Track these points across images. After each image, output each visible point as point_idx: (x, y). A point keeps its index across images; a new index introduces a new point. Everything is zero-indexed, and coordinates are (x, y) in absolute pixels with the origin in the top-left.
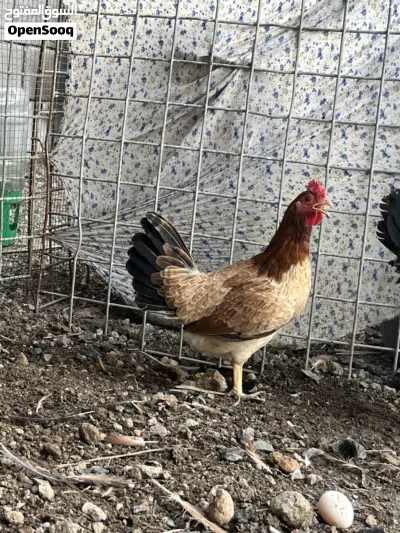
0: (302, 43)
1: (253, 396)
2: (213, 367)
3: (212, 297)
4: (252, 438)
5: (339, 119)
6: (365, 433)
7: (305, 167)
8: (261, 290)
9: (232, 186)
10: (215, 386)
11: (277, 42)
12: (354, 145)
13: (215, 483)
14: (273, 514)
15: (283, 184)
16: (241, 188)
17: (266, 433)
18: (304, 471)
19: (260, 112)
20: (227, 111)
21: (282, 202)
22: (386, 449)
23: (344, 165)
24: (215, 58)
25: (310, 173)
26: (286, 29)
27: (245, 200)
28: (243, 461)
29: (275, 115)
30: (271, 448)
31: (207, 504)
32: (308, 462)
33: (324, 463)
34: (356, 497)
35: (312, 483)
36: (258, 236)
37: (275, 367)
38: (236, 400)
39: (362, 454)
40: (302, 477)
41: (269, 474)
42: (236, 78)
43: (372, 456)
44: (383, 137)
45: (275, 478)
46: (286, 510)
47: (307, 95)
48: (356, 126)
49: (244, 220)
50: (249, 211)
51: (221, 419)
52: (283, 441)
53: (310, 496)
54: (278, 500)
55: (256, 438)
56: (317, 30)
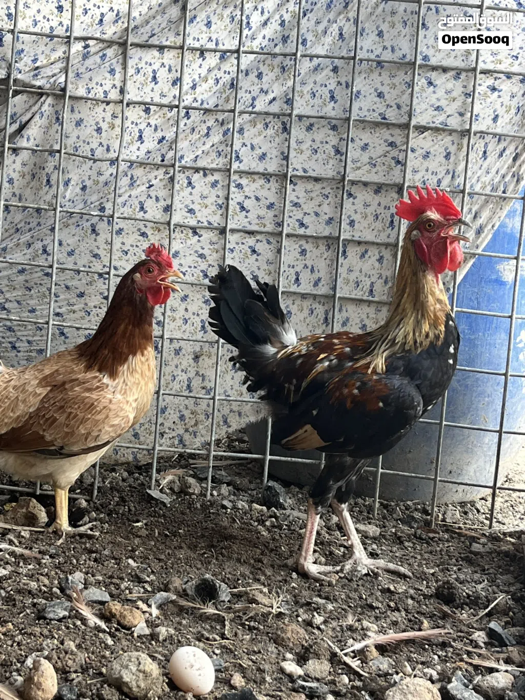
0: (131, 63)
1: (82, 529)
2: (28, 494)
3: (24, 401)
4: (81, 586)
5: (183, 162)
6: (228, 567)
7: (141, 225)
8: (89, 390)
9: (45, 251)
10: (31, 520)
11: (99, 60)
12: (203, 197)
13: (32, 650)
14: (109, 685)
15: (115, 248)
16: (58, 255)
17: (101, 578)
18: (150, 624)
19: (80, 152)
20: (34, 151)
21: (113, 272)
22: (257, 586)
23: (193, 223)
24: (15, 81)
25: (149, 234)
26: (110, 43)
27: (63, 270)
28: (69, 617)
29: (100, 157)
30: (107, 598)
31: (20, 679)
32: (155, 612)
33: (176, 610)
34: (217, 652)
35: (161, 638)
36: (82, 318)
37: (111, 488)
38: (60, 537)
39: (225, 594)
40: (147, 631)
41: (104, 631)
42: (45, 107)
43: (238, 596)
44: (239, 186)
45: (113, 636)
46: (127, 677)
47: (140, 131)
48: (205, 171)
49: (62, 297)
50: (69, 284)
51: (39, 564)
52: (122, 587)
53: (159, 657)
54: (116, 666)
55: (86, 585)
56: (150, 46)
